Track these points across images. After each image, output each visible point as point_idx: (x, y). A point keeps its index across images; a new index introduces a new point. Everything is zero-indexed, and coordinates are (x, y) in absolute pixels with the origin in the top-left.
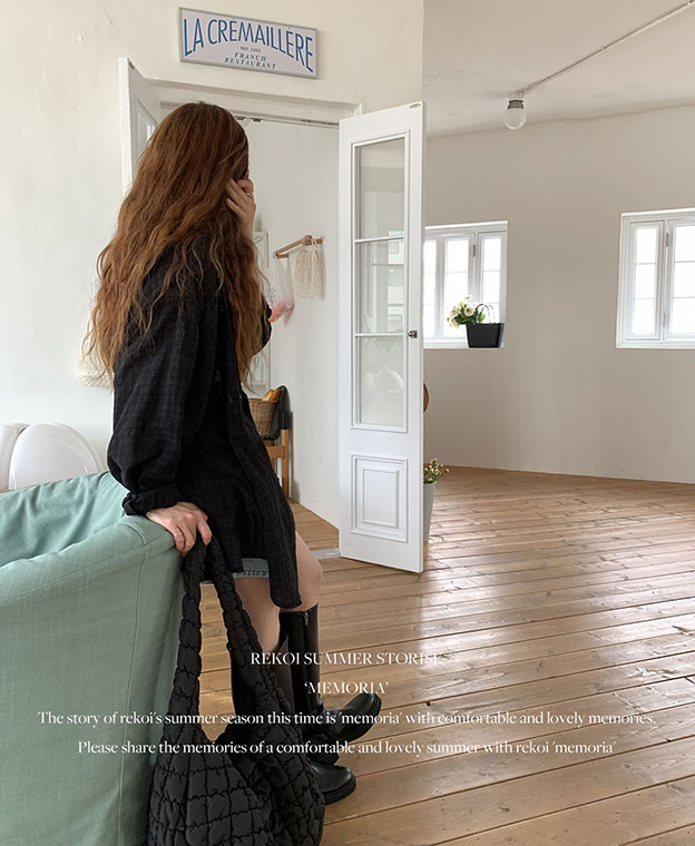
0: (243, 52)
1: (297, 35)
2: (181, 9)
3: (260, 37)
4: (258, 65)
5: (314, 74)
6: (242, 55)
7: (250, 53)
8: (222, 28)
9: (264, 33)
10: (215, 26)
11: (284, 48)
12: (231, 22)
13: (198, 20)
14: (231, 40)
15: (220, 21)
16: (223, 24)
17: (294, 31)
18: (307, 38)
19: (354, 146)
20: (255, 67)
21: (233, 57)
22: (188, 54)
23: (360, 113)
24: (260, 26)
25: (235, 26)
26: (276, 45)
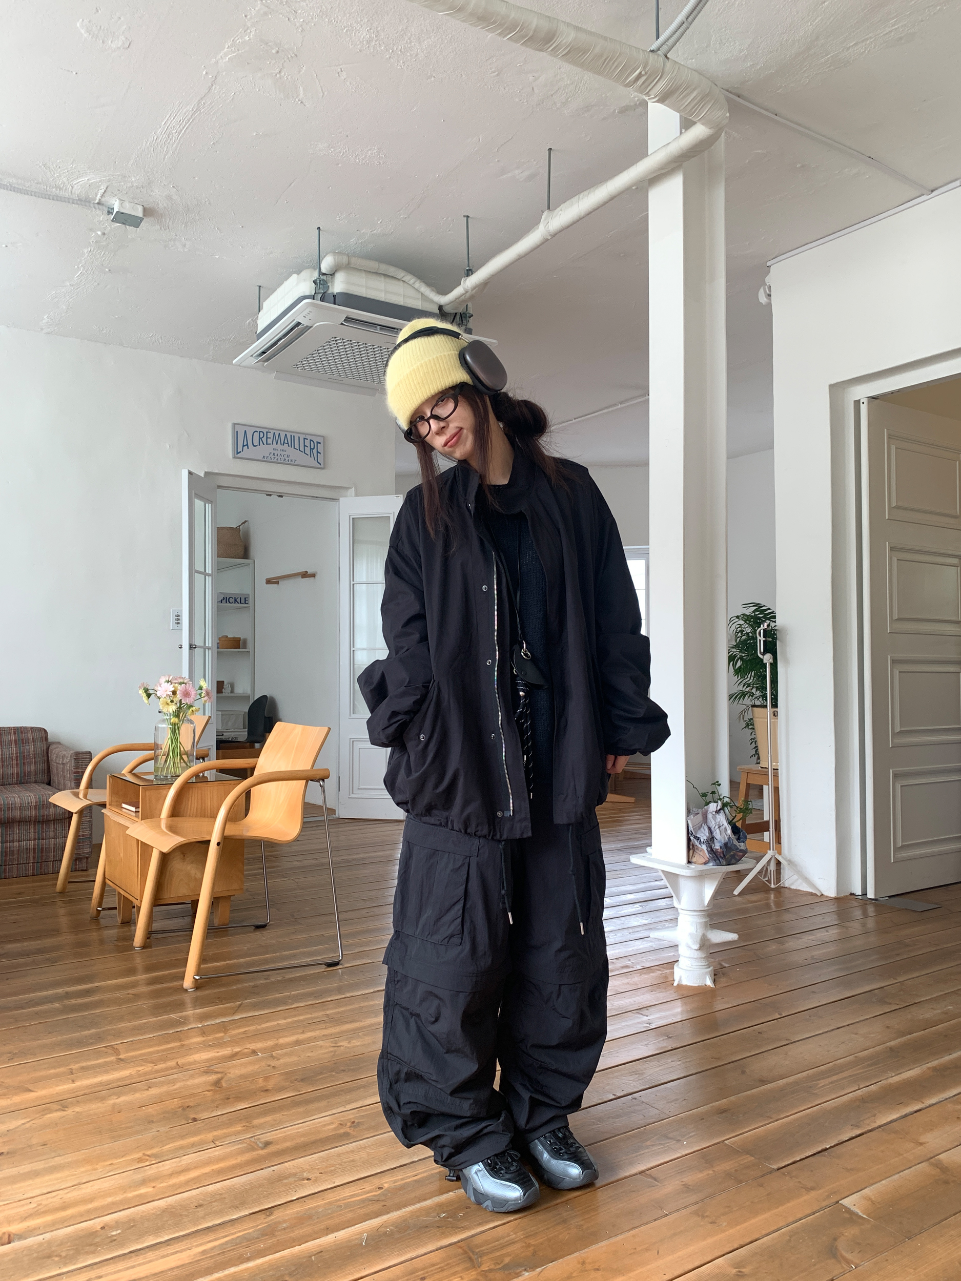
0: (274, 452)
1: (311, 440)
2: (235, 424)
3: (286, 441)
4: (285, 460)
5: (322, 466)
6: (274, 454)
7: (279, 452)
8: (261, 436)
9: (287, 439)
10: (256, 435)
11: (302, 449)
12: (267, 432)
13: (245, 431)
14: (267, 444)
15: (260, 432)
16: (261, 434)
17: (309, 438)
18: (318, 443)
19: (351, 517)
20: (282, 461)
21: (268, 455)
22: (238, 453)
23: (353, 494)
24: (286, 435)
25: (269, 435)
26: (296, 446)
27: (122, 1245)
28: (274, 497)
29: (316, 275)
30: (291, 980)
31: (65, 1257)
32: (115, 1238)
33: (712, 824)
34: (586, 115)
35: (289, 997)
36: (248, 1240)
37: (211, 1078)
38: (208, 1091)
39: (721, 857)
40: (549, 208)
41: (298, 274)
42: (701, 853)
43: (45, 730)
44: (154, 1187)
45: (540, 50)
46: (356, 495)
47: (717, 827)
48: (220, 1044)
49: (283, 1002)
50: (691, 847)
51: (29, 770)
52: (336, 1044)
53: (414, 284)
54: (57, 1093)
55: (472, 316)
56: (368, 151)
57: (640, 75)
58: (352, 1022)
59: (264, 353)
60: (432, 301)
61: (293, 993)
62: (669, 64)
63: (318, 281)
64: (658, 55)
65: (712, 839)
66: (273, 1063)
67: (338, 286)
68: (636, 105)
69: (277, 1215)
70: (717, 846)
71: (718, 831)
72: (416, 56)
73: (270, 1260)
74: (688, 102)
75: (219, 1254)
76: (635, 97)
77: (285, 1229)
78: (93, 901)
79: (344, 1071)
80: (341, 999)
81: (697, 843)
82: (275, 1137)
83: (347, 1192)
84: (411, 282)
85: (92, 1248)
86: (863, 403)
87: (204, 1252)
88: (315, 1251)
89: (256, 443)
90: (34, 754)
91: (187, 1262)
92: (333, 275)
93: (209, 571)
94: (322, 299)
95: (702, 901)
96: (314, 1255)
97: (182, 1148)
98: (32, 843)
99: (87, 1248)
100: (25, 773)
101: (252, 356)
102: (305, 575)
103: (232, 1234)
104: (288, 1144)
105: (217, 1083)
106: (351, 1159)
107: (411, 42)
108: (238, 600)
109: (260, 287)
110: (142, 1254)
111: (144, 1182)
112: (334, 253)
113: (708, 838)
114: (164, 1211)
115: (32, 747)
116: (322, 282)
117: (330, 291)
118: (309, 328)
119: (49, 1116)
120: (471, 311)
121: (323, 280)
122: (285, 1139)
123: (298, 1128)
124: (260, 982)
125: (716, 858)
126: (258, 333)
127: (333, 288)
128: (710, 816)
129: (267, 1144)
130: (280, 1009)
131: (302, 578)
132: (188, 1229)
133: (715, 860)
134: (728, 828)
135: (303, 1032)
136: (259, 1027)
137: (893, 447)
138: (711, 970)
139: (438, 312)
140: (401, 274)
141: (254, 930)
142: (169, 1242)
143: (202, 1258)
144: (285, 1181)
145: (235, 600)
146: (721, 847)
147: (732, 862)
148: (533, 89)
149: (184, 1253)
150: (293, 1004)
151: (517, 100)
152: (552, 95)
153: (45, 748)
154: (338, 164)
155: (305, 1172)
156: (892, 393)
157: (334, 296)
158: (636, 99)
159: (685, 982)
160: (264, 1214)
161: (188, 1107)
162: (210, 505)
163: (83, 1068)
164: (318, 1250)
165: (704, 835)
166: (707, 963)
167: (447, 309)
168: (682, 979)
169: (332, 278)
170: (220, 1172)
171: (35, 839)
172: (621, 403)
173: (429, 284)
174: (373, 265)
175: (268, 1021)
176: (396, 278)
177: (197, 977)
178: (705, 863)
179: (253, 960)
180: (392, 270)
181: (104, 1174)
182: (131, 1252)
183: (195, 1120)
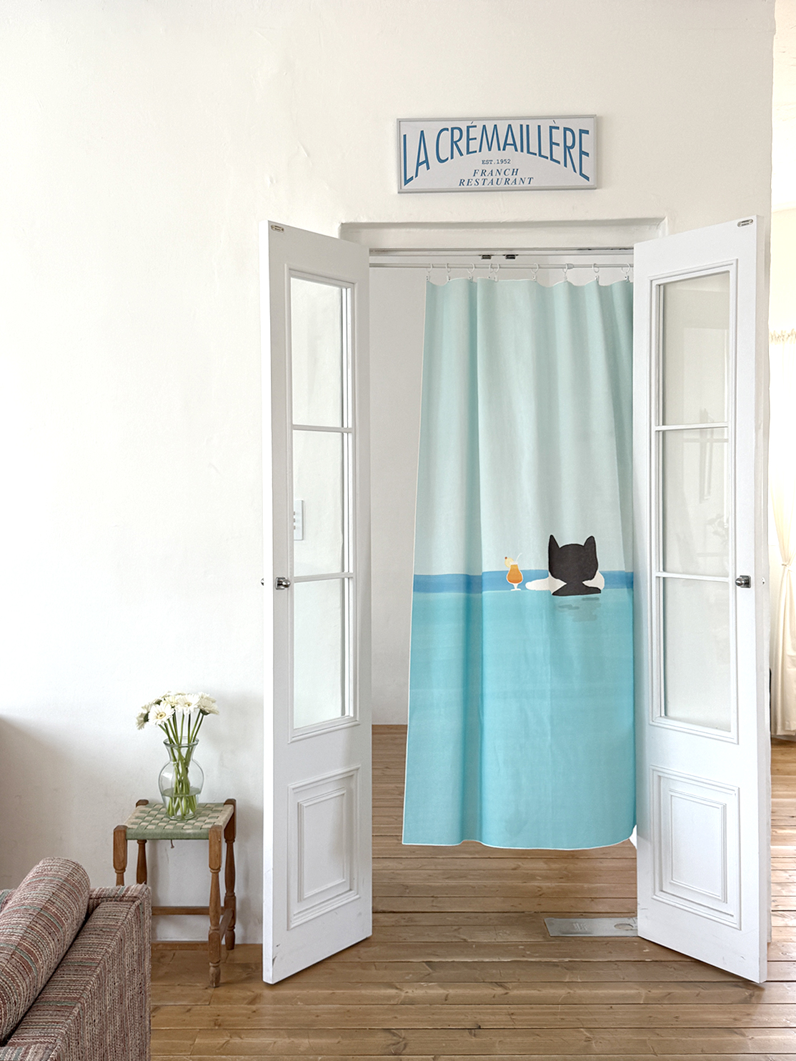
0: (486, 167)
1: (566, 129)
2: (399, 121)
3: (510, 141)
4: (507, 181)
5: (592, 183)
6: (483, 173)
7: (494, 167)
8: (456, 137)
9: (515, 135)
10: (446, 136)
11: (546, 152)
12: (468, 127)
13: (422, 132)
14: (468, 152)
15: (453, 129)
16: (457, 133)
17: (562, 124)
18: (581, 131)
19: (655, 283)
20: (502, 185)
21: (471, 177)
22: (407, 182)
23: (667, 231)
24: (510, 126)
25: (473, 133)
26: (534, 149)
28: (497, 260)
46: (672, 232)
89: (445, 153)
93: (349, 423)
162: (349, 290)
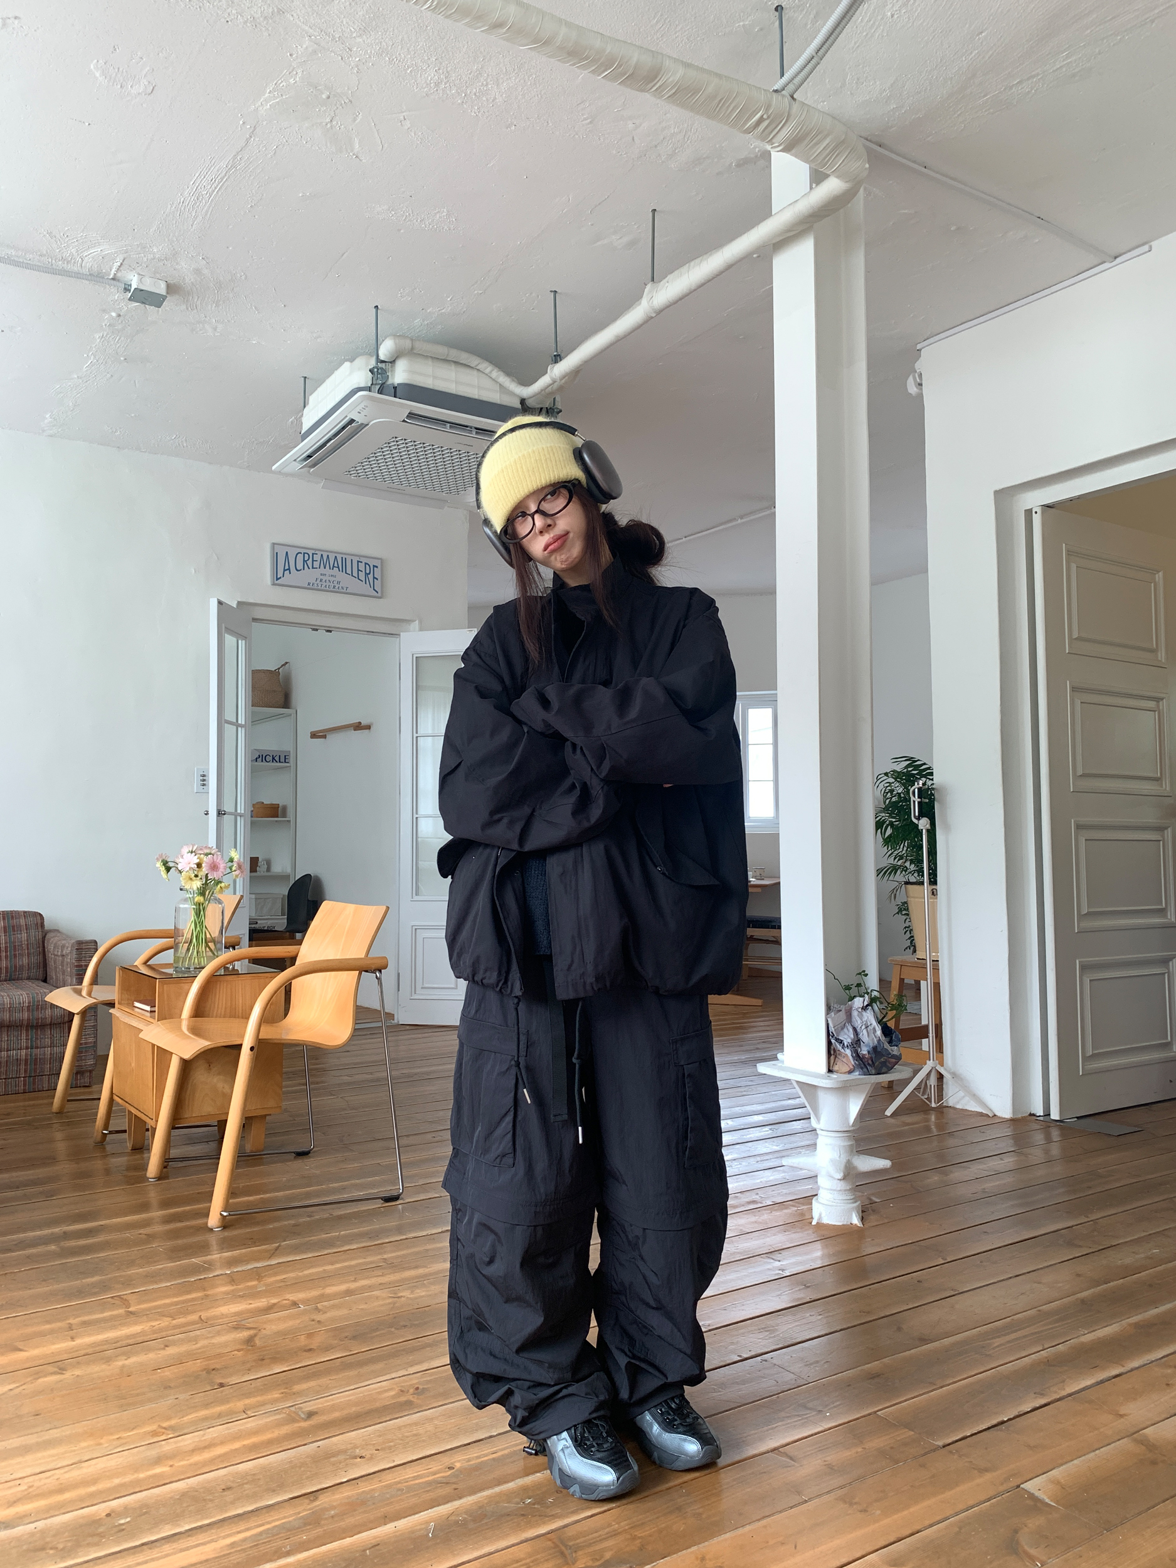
0: (322, 577)
1: (366, 564)
2: (274, 544)
3: (336, 565)
4: (334, 587)
5: (379, 595)
6: (321, 580)
7: (327, 578)
8: (306, 559)
9: (339, 562)
10: (300, 557)
11: (355, 574)
12: (313, 554)
13: (287, 553)
14: (313, 568)
15: (304, 553)
16: (306, 555)
17: (364, 560)
18: (374, 566)
19: (415, 656)
20: (332, 589)
21: (314, 582)
22: (277, 579)
23: (417, 628)
24: (336, 557)
25: (316, 557)
26: (349, 571)
27: (132, 1536)
28: (322, 632)
29: (372, 363)
30: (340, 1218)
31: (62, 1550)
32: (124, 1527)
33: (858, 1023)
34: (697, 169)
35: (338, 1238)
36: (288, 1530)
37: (241, 1335)
38: (238, 1350)
39: (869, 1064)
40: (653, 280)
41: (352, 362)
42: (844, 1060)
43: (41, 915)
44: (171, 1466)
45: (642, 91)
46: (421, 629)
47: (863, 1027)
48: (254, 1295)
49: (330, 1243)
50: (832, 1052)
51: (21, 963)
52: (395, 1294)
53: (491, 372)
54: (52, 1353)
55: (561, 411)
56: (436, 214)
57: (761, 120)
58: (416, 1267)
59: (309, 457)
60: (512, 394)
61: (342, 1233)
62: (795, 107)
63: (376, 370)
64: (783, 96)
65: (857, 1042)
66: (318, 1317)
67: (400, 375)
68: (756, 156)
69: (323, 1500)
70: (864, 1051)
71: (865, 1032)
72: (493, 101)
73: (314, 1555)
74: (819, 151)
75: (251, 1547)
76: (755, 148)
77: (332, 1517)
78: (97, 1123)
79: (405, 1326)
80: (401, 1240)
81: (839, 1047)
82: (320, 1406)
83: (409, 1473)
84: (488, 371)
85: (96, 1539)
86: (1036, 513)
87: (233, 1545)
88: (371, 1543)
89: (300, 566)
90: (27, 944)
91: (213, 1556)
92: (393, 362)
93: (242, 721)
94: (380, 392)
95: (847, 1119)
96: (370, 1549)
97: (206, 1419)
98: (24, 1052)
99: (90, 1540)
100: (16, 967)
101: (295, 460)
102: (358, 727)
103: (269, 1523)
104: (337, 1415)
105: (249, 1341)
106: (414, 1432)
107: (487, 85)
108: (277, 758)
109: (305, 378)
110: (156, 1547)
111: (158, 1460)
112: (395, 336)
113: (853, 1040)
114: (184, 1495)
115: (24, 935)
116: (380, 371)
117: (390, 382)
118: (365, 425)
119: (41, 1380)
120: (559, 405)
121: (382, 368)
122: (333, 1408)
123: (349, 1396)
124: (301, 1220)
125: (863, 1066)
126: (302, 432)
127: (393, 378)
128: (855, 1013)
129: (310, 1415)
130: (326, 1252)
131: (355, 730)
132: (212, 1517)
133: (862, 1068)
134: (877, 1028)
135: (355, 1280)
136: (300, 1274)
137: (1074, 566)
138: (858, 1206)
139: (519, 406)
140: (474, 361)
141: (295, 1157)
142: (190, 1533)
143: (228, 1552)
144: (333, 1459)
145: (273, 758)
146: (869, 1052)
147: (883, 1071)
148: (633, 139)
149: (208, 1545)
150: (343, 1246)
151: (614, 152)
152: (656, 146)
153: (40, 937)
154: (399, 230)
155: (357, 1448)
156: (1071, 500)
157: (395, 388)
158: (757, 149)
159: (825, 1221)
160: (307, 1498)
161: (214, 1369)
162: (244, 641)
163: (85, 1324)
164: (374, 1542)
165: (847, 1037)
166: (852, 1197)
167: (530, 403)
168: (822, 1216)
169: (392, 367)
170: (254, 1448)
171: (27, 1048)
172: (742, 518)
173: (508, 374)
174: (441, 350)
175: (312, 1267)
176: (469, 366)
177: (225, 1214)
178: (850, 1072)
179: (293, 1193)
180: (464, 357)
181: (110, 1450)
182: (143, 1544)
183: (222, 1385)
